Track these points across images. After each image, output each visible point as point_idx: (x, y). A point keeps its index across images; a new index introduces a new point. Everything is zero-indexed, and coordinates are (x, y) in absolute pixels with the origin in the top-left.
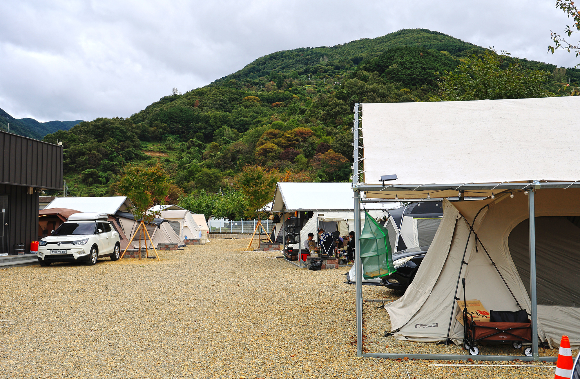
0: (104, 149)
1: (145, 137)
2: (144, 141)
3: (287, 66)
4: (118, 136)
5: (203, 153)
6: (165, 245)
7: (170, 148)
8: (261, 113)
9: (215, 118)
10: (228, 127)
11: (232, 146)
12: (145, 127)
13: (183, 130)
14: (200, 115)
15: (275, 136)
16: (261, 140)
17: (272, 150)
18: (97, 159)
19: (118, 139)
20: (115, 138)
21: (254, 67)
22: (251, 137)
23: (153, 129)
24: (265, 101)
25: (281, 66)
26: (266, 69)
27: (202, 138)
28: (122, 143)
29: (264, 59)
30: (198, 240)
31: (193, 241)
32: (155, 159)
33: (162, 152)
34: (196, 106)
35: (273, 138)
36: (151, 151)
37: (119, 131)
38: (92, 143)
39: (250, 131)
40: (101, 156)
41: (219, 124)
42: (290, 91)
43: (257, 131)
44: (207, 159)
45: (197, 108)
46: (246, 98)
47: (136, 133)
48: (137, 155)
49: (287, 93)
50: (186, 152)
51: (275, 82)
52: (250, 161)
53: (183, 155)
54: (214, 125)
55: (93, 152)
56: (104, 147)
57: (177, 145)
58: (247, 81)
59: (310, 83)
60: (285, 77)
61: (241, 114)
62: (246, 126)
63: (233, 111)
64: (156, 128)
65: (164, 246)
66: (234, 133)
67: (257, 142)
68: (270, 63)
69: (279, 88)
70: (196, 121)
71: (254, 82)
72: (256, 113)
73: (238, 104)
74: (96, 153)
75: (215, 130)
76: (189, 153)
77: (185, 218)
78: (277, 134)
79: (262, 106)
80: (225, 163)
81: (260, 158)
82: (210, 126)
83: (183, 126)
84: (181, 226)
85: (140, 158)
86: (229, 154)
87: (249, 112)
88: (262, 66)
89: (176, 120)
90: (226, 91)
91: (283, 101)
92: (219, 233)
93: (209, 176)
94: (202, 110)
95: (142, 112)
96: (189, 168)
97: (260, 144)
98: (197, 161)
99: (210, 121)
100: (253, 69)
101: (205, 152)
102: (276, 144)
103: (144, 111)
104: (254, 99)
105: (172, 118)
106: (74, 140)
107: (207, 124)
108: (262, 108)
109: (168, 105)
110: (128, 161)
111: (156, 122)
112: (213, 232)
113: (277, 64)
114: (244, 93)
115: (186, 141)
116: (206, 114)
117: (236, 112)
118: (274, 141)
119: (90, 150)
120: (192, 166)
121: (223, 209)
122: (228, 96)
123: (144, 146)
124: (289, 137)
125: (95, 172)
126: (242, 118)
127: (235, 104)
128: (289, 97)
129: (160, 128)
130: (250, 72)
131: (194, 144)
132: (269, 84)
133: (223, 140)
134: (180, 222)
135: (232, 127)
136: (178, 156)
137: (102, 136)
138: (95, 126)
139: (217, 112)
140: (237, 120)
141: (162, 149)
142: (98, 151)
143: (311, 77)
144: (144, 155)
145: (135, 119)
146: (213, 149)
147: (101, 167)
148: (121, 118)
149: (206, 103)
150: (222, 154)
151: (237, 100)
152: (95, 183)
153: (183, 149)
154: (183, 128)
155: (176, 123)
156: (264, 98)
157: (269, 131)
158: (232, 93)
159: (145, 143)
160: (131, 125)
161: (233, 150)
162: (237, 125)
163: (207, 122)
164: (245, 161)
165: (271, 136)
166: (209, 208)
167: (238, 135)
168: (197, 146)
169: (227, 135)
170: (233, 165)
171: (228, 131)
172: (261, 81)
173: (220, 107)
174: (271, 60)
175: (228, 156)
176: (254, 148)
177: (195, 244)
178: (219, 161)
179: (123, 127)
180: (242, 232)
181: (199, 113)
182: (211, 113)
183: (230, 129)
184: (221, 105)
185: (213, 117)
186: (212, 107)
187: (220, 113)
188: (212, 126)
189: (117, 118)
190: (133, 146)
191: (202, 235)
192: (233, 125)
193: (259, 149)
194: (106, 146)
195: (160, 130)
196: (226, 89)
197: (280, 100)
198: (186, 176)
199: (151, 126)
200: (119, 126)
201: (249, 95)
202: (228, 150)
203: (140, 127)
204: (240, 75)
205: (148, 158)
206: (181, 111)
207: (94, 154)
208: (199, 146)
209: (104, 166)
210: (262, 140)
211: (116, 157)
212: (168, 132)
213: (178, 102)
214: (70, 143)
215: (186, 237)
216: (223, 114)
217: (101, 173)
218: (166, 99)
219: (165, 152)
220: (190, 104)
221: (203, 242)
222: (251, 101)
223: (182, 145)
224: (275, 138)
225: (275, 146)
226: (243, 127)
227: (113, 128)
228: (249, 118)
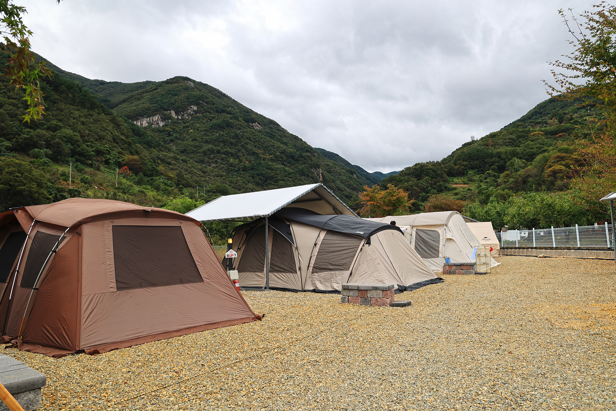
0: (421, 185)
1: (451, 174)
2: (451, 176)
3: (566, 105)
4: (431, 175)
5: (498, 182)
6: (358, 289)
7: (471, 180)
8: (546, 144)
9: (506, 153)
10: (518, 158)
11: (522, 172)
12: (451, 166)
13: (481, 165)
14: (493, 152)
15: (562, 158)
16: (548, 163)
17: (560, 171)
18: (417, 193)
19: (431, 177)
20: (429, 176)
21: (536, 111)
22: (539, 162)
23: (457, 167)
24: (549, 134)
25: (560, 106)
26: (547, 111)
27: (496, 170)
28: (435, 179)
29: (544, 104)
30: (472, 266)
31: (462, 267)
32: (460, 189)
33: (465, 184)
34: (490, 146)
35: (560, 161)
36: (456, 184)
37: (432, 171)
38: (413, 181)
39: (538, 158)
40: (420, 190)
41: (509, 157)
42: (571, 123)
43: (545, 157)
44: (502, 185)
45: (490, 147)
46: (532, 134)
47: (445, 171)
48: (446, 187)
49: (568, 125)
50: (484, 182)
51: (556, 119)
52: (540, 182)
53: (482, 184)
54: (505, 159)
55: (414, 188)
56: (422, 183)
57: (477, 177)
58: (531, 122)
59: (590, 114)
60: (565, 114)
61: (528, 147)
62: (534, 156)
63: (521, 145)
64: (459, 166)
65: (356, 293)
66: (524, 163)
67: (545, 166)
68: (550, 106)
69: (561, 123)
70: (490, 157)
71: (537, 122)
72: (541, 144)
73: (524, 140)
74: (416, 188)
75: (506, 162)
76: (486, 182)
77: (450, 224)
78: (564, 157)
79: (546, 139)
80: (517, 187)
81: (549, 179)
82: (502, 159)
83: (480, 162)
84: (441, 238)
85: (449, 190)
86: (520, 179)
87: (535, 144)
88: (543, 109)
89: (475, 158)
90: (513, 131)
91: (566, 132)
92: (516, 248)
93: (503, 196)
94: (495, 148)
95: (449, 156)
96: (486, 193)
97: (548, 167)
98: (493, 188)
99: (502, 156)
100: (536, 113)
101: (499, 180)
102: (564, 165)
103: (451, 155)
104: (539, 134)
105: (471, 157)
106: (401, 181)
107: (499, 158)
108: (546, 140)
109: (467, 148)
110: (439, 193)
111: (459, 162)
112: (506, 246)
113: (556, 105)
114: (529, 131)
115: (484, 174)
116: (498, 150)
117: (523, 146)
118: (561, 163)
119: (412, 187)
120: (489, 191)
121: (519, 214)
122: (516, 134)
123: (451, 180)
124: (576, 158)
125: (416, 202)
126: (529, 150)
127: (522, 140)
128: (571, 128)
129: (462, 166)
130: (533, 115)
131: (490, 175)
132: (550, 121)
133: (514, 169)
134: (440, 232)
135: (521, 158)
136: (478, 185)
137: (420, 176)
138: (415, 169)
139: (507, 148)
140: (525, 152)
141: (465, 181)
142: (418, 187)
143: (590, 109)
144: (451, 187)
145: (444, 162)
146: (506, 177)
147: (420, 198)
148: (433, 162)
149: (497, 142)
150: (513, 180)
151: (524, 137)
152: (417, 210)
153: (481, 180)
154: (480, 164)
155: (474, 160)
156: (548, 132)
157: (556, 155)
158: (519, 132)
159: (451, 178)
160: (441, 166)
161: (524, 175)
162: (525, 156)
163: (499, 157)
164: (535, 183)
165: (558, 159)
166: (500, 216)
167: (526, 164)
168: (492, 176)
169: (517, 164)
170: (524, 187)
171: (517, 162)
172: (544, 120)
173: (509, 144)
174: (551, 103)
175: (519, 180)
176: (543, 171)
177: (466, 274)
178: (512, 185)
179: (434, 168)
180: (554, 246)
181: (492, 151)
182: (502, 149)
183: (519, 160)
184: (510, 142)
185: (504, 152)
186: (503, 145)
187: (509, 149)
188: (504, 160)
189: (430, 162)
190: (443, 181)
191: (479, 255)
192: (522, 157)
193: (548, 171)
194: (423, 183)
195: (463, 167)
196: (514, 129)
197: (562, 131)
198: (484, 200)
199: (455, 165)
200: (431, 167)
201: (534, 131)
202: (519, 176)
203: (447, 166)
204: (525, 119)
205: (454, 189)
206: (478, 151)
207: (415, 189)
208: (494, 176)
209: (423, 197)
210: (550, 163)
211: (430, 190)
212: (469, 168)
213: (476, 145)
214: (398, 183)
215: (447, 259)
216: (512, 149)
217: (420, 203)
218: (466, 145)
219: (467, 184)
220: (484, 145)
221: (482, 269)
222: (536, 136)
223: (480, 176)
224: (562, 161)
225: (563, 168)
226: (530, 157)
227: (427, 169)
228: (536, 149)
